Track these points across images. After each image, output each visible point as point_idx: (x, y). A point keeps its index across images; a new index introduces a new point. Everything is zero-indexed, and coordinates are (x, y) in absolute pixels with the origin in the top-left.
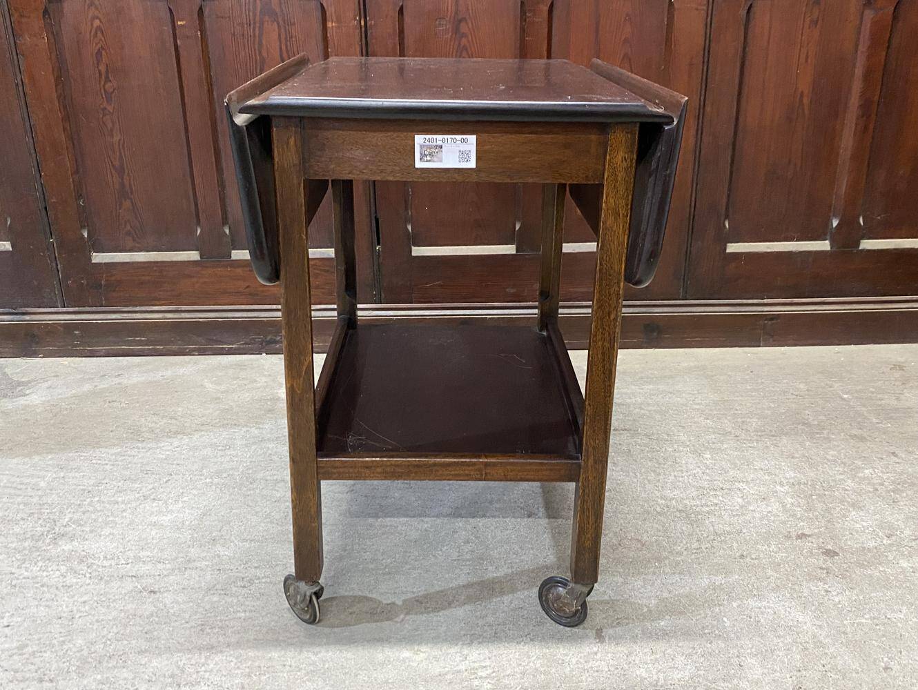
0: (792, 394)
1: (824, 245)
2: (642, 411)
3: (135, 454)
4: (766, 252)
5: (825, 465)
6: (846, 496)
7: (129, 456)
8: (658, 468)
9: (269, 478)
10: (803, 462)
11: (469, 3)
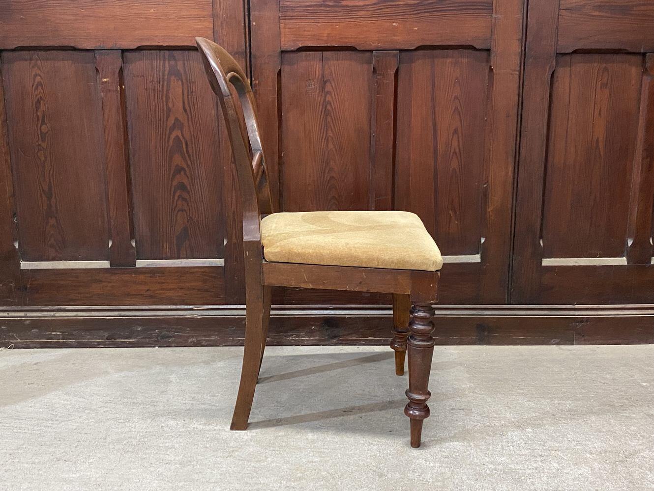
0: (600, 382)
1: (622, 261)
2: (475, 394)
3: (49, 425)
4: (574, 266)
5: (627, 438)
6: (644, 463)
7: (45, 427)
8: (489, 439)
9: (161, 445)
10: (609, 435)
11: (333, 70)
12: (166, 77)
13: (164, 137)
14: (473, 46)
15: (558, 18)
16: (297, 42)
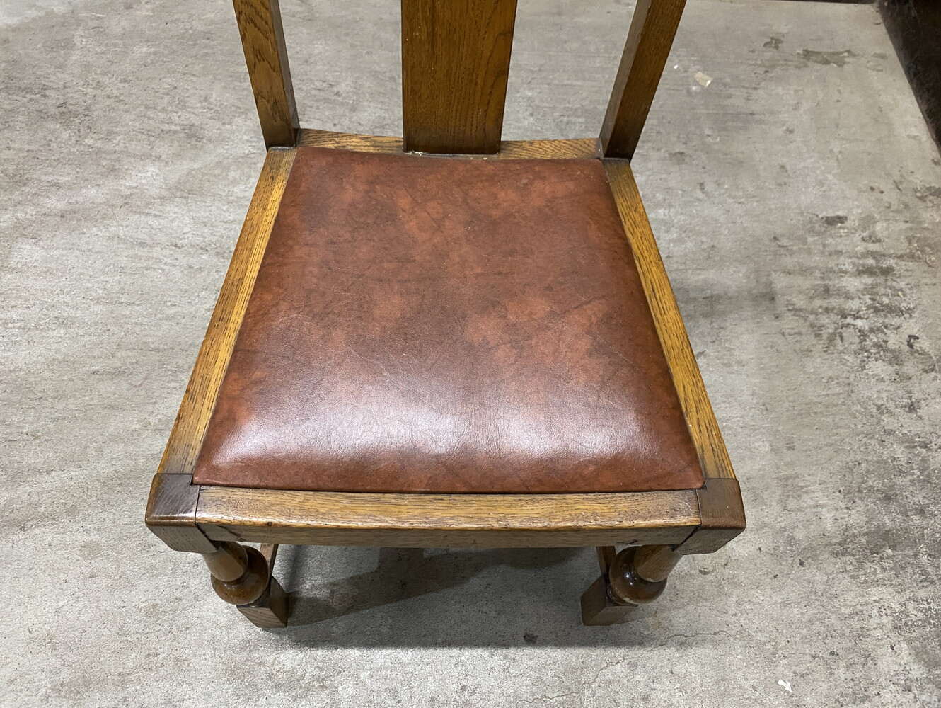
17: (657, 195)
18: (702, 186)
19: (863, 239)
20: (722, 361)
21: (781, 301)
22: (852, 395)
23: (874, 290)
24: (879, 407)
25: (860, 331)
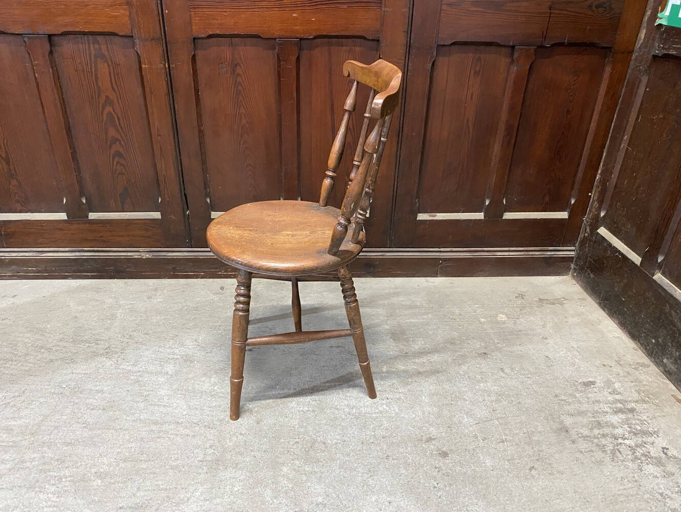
0: (449, 317)
1: (480, 216)
4: (442, 220)
5: (457, 379)
6: (465, 406)
11: (242, 54)
12: (93, 59)
13: (98, 112)
14: (364, 37)
15: (440, 13)
16: (207, 30)
17: (477, 376)
18: (502, 369)
19: (610, 393)
20: (547, 471)
21: (573, 432)
22: (641, 488)
23: (629, 422)
24: (661, 494)
25: (629, 447)
